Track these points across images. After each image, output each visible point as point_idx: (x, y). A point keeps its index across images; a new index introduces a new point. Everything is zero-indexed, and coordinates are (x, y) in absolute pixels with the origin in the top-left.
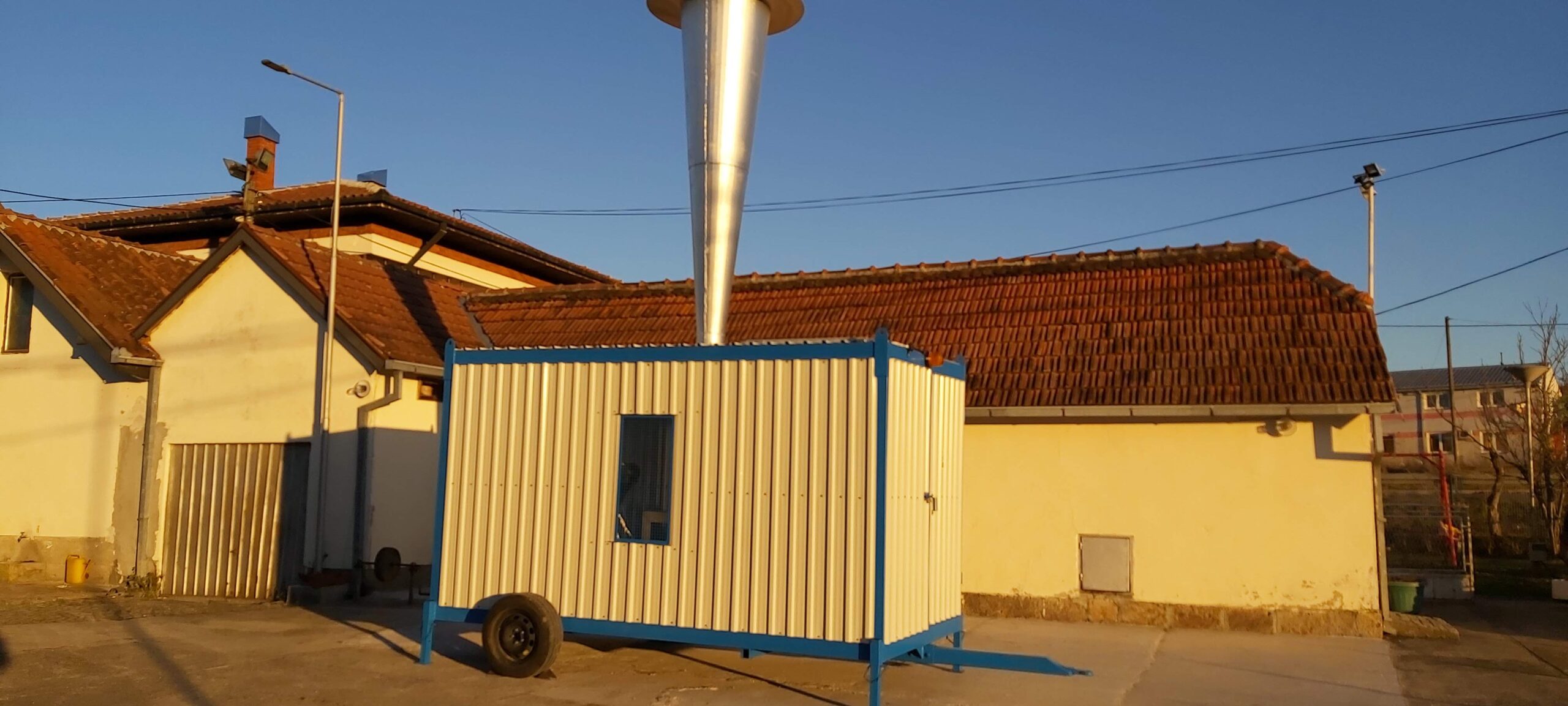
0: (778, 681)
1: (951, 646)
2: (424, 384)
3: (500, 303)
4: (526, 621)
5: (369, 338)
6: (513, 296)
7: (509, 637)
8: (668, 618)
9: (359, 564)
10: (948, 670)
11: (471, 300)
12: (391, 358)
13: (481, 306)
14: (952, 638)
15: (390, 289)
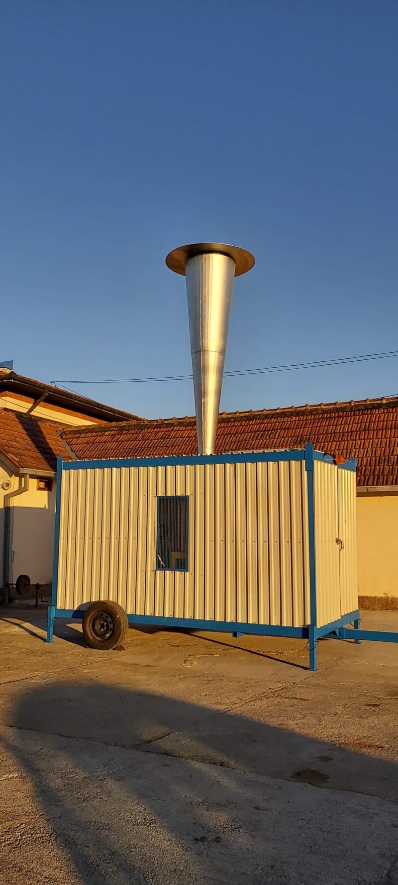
0: (253, 651)
1: (353, 628)
2: (40, 481)
3: (81, 434)
4: (107, 617)
5: (10, 456)
6: (88, 430)
7: (98, 626)
8: (189, 614)
9: (7, 585)
10: (352, 642)
11: (64, 432)
12: (22, 467)
13: (70, 436)
14: (353, 623)
15: (20, 428)
